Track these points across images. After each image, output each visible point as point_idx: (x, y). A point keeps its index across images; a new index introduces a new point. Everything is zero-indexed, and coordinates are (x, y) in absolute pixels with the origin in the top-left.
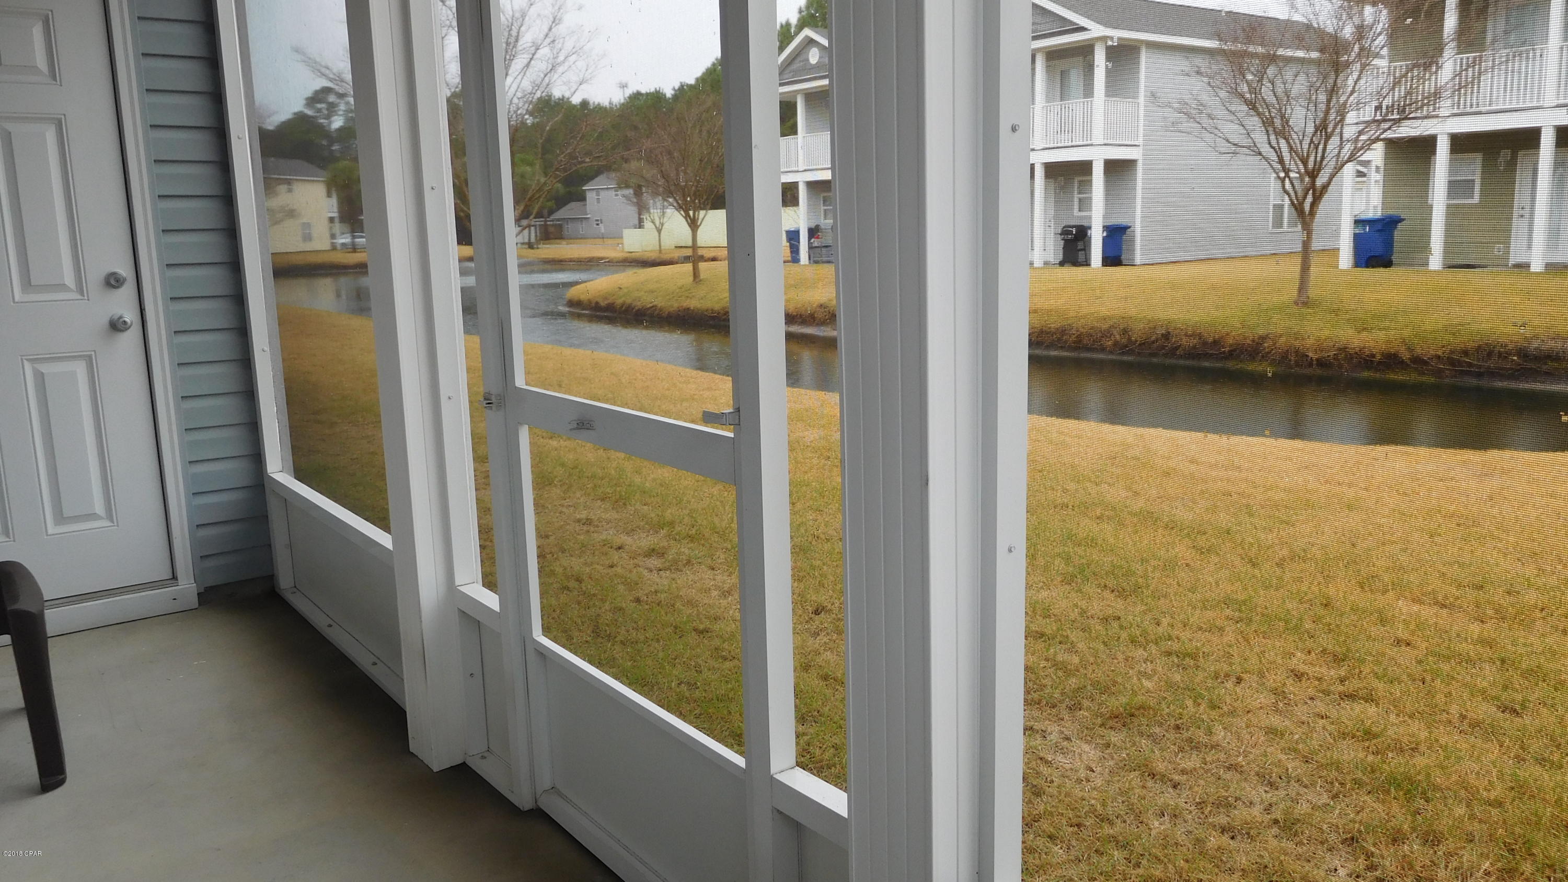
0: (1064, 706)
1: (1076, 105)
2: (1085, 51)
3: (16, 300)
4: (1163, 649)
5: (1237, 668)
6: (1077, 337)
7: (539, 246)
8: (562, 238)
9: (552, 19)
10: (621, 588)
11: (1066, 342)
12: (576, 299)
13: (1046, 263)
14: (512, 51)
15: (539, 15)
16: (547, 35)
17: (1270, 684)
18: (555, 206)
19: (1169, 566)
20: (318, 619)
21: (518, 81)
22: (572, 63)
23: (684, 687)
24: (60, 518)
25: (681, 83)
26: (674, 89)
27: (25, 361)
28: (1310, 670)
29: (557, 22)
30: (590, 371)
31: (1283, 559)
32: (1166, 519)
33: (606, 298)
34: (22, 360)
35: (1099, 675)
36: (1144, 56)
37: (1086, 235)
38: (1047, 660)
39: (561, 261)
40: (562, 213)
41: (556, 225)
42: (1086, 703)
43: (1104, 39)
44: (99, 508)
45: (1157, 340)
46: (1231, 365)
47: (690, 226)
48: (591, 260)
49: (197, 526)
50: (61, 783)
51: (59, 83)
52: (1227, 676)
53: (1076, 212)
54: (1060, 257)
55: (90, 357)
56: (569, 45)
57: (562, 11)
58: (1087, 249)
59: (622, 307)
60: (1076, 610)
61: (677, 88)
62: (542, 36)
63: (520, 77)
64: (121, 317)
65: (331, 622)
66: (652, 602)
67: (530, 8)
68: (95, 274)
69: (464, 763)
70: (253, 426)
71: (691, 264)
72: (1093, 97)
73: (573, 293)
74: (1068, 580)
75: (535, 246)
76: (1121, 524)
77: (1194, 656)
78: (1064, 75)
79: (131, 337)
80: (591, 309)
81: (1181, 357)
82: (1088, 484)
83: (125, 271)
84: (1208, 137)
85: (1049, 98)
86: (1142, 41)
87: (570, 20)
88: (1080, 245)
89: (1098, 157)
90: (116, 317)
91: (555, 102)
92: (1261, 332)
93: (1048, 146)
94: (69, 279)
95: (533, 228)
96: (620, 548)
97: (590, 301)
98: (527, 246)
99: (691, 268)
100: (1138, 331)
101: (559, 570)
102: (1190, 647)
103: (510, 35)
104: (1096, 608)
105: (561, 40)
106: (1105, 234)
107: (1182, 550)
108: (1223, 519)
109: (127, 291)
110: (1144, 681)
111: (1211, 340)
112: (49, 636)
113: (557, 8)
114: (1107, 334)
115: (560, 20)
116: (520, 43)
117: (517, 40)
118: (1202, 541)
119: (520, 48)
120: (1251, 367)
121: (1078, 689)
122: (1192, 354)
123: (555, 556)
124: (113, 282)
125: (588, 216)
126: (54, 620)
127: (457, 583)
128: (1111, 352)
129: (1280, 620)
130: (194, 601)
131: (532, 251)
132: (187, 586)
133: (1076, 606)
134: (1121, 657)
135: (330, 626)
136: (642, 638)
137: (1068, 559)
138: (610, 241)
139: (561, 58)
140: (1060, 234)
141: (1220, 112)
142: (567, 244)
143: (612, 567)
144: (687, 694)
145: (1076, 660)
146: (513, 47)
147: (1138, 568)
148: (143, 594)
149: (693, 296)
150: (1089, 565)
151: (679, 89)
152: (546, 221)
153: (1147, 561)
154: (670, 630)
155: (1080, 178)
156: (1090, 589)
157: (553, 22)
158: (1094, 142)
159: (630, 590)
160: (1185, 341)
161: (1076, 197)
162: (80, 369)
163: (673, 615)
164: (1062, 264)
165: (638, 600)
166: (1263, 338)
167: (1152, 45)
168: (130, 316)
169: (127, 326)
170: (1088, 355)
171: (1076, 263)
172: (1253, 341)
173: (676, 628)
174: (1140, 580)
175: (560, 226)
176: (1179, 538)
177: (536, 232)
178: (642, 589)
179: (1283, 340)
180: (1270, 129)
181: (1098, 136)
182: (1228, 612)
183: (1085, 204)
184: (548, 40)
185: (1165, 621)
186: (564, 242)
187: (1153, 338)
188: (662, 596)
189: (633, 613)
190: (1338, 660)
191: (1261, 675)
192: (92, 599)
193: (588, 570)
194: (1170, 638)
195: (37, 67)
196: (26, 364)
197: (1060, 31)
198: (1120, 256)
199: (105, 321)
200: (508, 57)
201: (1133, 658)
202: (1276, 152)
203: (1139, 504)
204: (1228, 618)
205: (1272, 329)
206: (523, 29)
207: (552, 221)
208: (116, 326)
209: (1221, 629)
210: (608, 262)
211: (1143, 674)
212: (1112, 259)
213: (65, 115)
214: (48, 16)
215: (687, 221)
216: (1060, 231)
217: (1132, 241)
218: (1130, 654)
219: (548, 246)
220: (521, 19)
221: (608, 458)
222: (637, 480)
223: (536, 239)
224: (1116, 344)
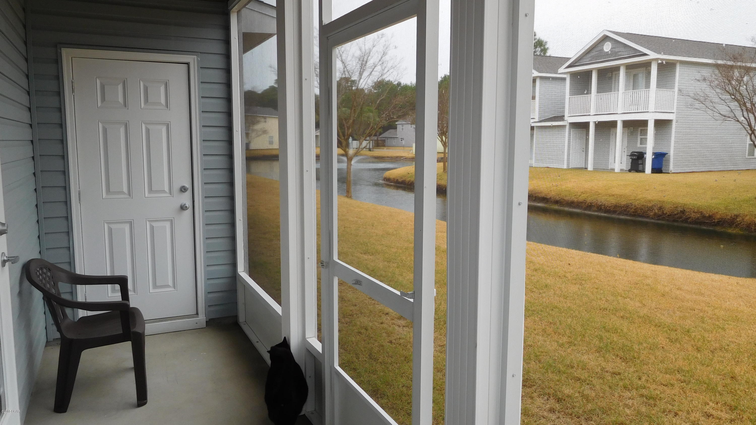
0: (583, 418)
1: (641, 92)
2: (647, 65)
3: (146, 196)
4: (640, 393)
5: (676, 408)
6: (634, 210)
7: (374, 150)
8: (384, 146)
9: (383, 53)
10: (384, 335)
11: (629, 212)
12: (388, 177)
13: (621, 170)
14: (364, 67)
15: (377, 51)
16: (380, 60)
17: (692, 418)
18: (382, 131)
19: (653, 347)
20: (253, 338)
21: (366, 81)
22: (391, 73)
23: (404, 389)
24: (155, 286)
25: (445, 75)
26: (441, 78)
27: (147, 221)
28: (714, 413)
29: (385, 54)
30: (388, 219)
31: (715, 349)
32: (657, 321)
33: (401, 178)
34: (146, 221)
35: (603, 404)
36: (678, 68)
37: (643, 157)
38: (579, 392)
39: (383, 157)
40: (386, 134)
41: (382, 140)
42: (595, 418)
43: (657, 59)
44: (170, 283)
45: (677, 214)
46: (718, 229)
47: (443, 146)
48: (397, 157)
49: (208, 293)
50: (145, 404)
51: (169, 109)
52: (670, 411)
53: (639, 145)
54: (629, 167)
55: (172, 220)
56: (389, 65)
57: (387, 50)
58: (644, 164)
59: (409, 182)
60: (599, 367)
61: (443, 77)
62: (378, 60)
63: (367, 79)
64: (185, 204)
65: (258, 341)
66: (397, 343)
67: (373, 48)
68: (176, 186)
69: (305, 414)
70: (234, 251)
71: (443, 163)
72: (649, 88)
73: (387, 174)
74: (599, 350)
75: (372, 150)
76: (633, 322)
77: (654, 399)
78: (635, 76)
79: (188, 213)
80: (394, 182)
81: (690, 223)
82: (619, 298)
83: (188, 185)
84: (710, 112)
85: (627, 88)
86: (678, 60)
87: (391, 53)
88: (640, 162)
89: (651, 118)
90: (183, 204)
91: (385, 83)
92: (736, 213)
93: (625, 112)
94: (166, 189)
95: (371, 142)
96: (387, 314)
97: (394, 179)
98: (368, 150)
99: (443, 164)
100: (668, 208)
101: (358, 323)
102: (654, 393)
103: (363, 61)
104: (610, 367)
105: (387, 62)
106: (653, 157)
107: (661, 340)
108: (688, 323)
109: (188, 194)
110: (626, 409)
111: (707, 215)
112: (146, 335)
113: (385, 48)
114: (651, 209)
115: (386, 53)
116: (368, 64)
117: (366, 62)
118: (673, 335)
119: (368, 66)
120: (730, 231)
121: (592, 410)
122: (696, 222)
123: (358, 316)
124: (183, 189)
125: (398, 136)
126: (149, 329)
127: (306, 337)
128: (652, 218)
129: (705, 383)
130: (204, 325)
131: (371, 152)
132: (202, 318)
133: (600, 365)
134: (617, 395)
135: (258, 342)
136: (390, 361)
137: (601, 339)
138: (407, 148)
139: (386, 71)
140: (630, 156)
141: (717, 100)
142: (387, 149)
143: (382, 323)
144: (405, 392)
145: (593, 394)
146: (365, 66)
147: (636, 347)
148: (184, 320)
149: (443, 179)
150: (611, 343)
151: (444, 78)
152: (377, 138)
153: (642, 344)
154: (403, 359)
155: (641, 128)
156: (610, 356)
157: (383, 55)
158: (649, 110)
159: (389, 336)
160: (693, 215)
161: (639, 137)
162: (167, 225)
163: (405, 351)
164: (630, 171)
165: (391, 342)
166: (737, 216)
167: (682, 63)
168: (188, 204)
169: (187, 208)
170: (640, 219)
171: (638, 171)
172: (731, 217)
173: (406, 357)
174: (636, 354)
175: (384, 140)
176: (661, 332)
177: (373, 143)
178: (393, 337)
179: (747, 218)
180: (744, 108)
181: (652, 108)
182: (678, 376)
183: (644, 141)
184: (380, 63)
185: (644, 379)
186: (385, 148)
187: (675, 213)
188: (402, 341)
189: (388, 348)
190: (732, 409)
191: (688, 413)
192: (165, 321)
193: (371, 324)
194: (644, 388)
195: (161, 103)
196: (148, 222)
197: (633, 56)
198: (661, 168)
199: (178, 206)
200: (362, 70)
201: (623, 396)
202: (747, 121)
203: (644, 311)
204: (678, 380)
205: (741, 212)
206: (369, 58)
207: (381, 138)
208: (183, 208)
209: (672, 385)
210: (405, 159)
211: (626, 405)
212: (657, 169)
213: (170, 122)
214: (167, 82)
215: (442, 143)
216: (629, 154)
217: (668, 161)
218: (622, 394)
219: (379, 150)
220: (369, 54)
221: (389, 266)
222: (401, 279)
223: (372, 147)
224: (655, 214)
